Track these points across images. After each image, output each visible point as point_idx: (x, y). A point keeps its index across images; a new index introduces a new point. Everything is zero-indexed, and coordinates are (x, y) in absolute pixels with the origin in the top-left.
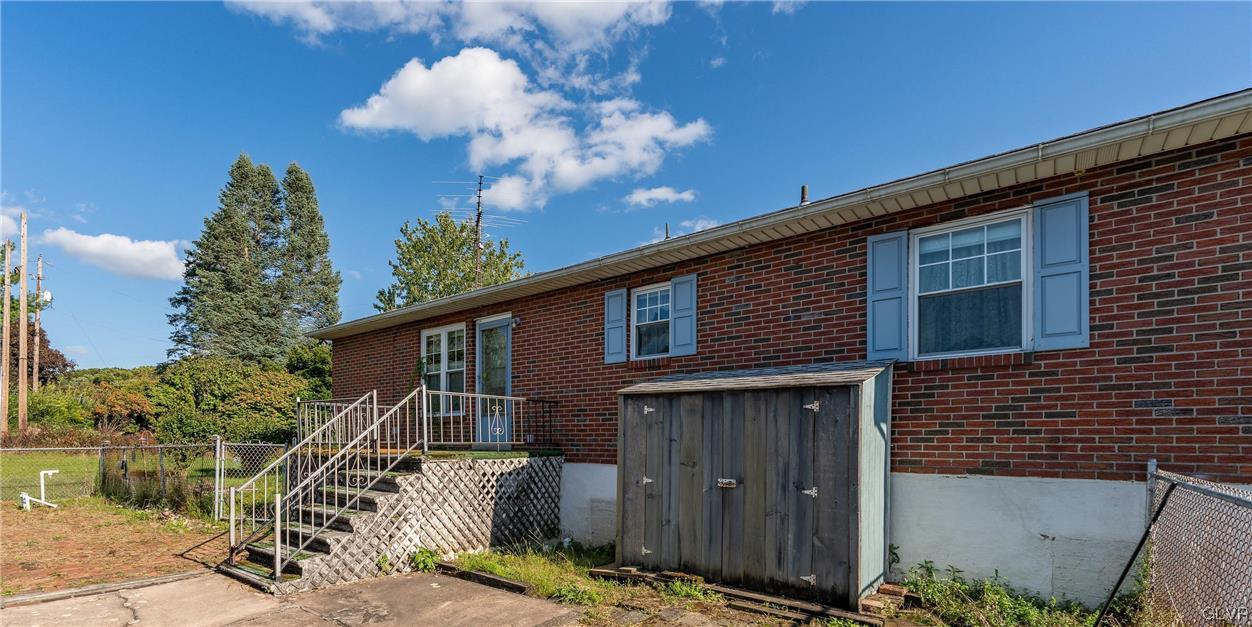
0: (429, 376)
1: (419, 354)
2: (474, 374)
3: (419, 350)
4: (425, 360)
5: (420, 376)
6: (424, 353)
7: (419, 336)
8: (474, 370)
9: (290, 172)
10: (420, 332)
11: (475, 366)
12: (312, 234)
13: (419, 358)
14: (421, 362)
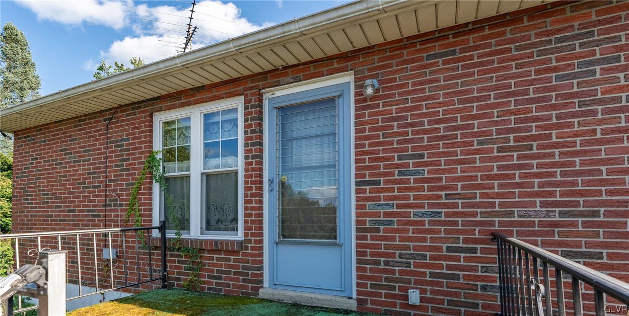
0: (167, 179)
1: (152, 147)
2: (261, 176)
3: (151, 142)
4: (159, 156)
5: (151, 178)
6: (158, 145)
7: (151, 121)
8: (261, 170)
9: (6, 29)
10: (151, 116)
11: (261, 163)
12: (25, 73)
13: (151, 152)
14: (154, 159)
